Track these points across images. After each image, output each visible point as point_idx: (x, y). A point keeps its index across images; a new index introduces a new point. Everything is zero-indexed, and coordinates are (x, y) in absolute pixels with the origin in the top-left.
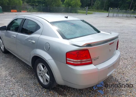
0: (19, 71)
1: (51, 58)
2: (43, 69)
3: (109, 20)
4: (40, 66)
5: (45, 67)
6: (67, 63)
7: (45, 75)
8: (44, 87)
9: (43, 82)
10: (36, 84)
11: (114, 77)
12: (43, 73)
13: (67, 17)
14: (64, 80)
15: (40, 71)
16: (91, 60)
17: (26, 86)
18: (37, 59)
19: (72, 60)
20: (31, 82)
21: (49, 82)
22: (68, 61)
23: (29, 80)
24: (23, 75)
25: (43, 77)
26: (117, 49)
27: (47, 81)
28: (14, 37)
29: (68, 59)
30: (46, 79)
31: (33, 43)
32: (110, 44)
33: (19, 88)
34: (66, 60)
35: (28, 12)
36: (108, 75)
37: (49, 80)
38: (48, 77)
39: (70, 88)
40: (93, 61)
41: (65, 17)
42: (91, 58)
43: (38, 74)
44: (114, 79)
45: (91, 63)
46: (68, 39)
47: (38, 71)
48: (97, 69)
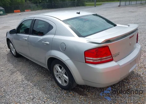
0: (35, 74)
1: (69, 58)
2: (60, 70)
3: (122, 9)
4: (57, 67)
5: (63, 68)
6: (86, 62)
7: (63, 76)
8: (63, 88)
9: (62, 84)
10: (54, 86)
11: (136, 72)
12: (61, 74)
13: (79, 13)
14: (83, 80)
15: (57, 72)
16: (112, 57)
17: (44, 88)
18: (53, 61)
19: (91, 58)
20: (49, 85)
21: (68, 82)
22: (87, 60)
23: (46, 83)
24: (39, 77)
25: (61, 78)
26: (137, 42)
27: (66, 82)
28: (26, 40)
29: (87, 58)
30: (65, 80)
31: (47, 44)
32: (130, 38)
33: (38, 91)
34: (85, 59)
35: (31, 10)
36: (130, 71)
37: (68, 81)
38: (67, 78)
39: (89, 87)
40: (113, 57)
41: (77, 13)
42: (111, 55)
43: (55, 76)
44: (136, 74)
45: (112, 60)
46: (84, 37)
47: (55, 73)
48: (119, 65)
